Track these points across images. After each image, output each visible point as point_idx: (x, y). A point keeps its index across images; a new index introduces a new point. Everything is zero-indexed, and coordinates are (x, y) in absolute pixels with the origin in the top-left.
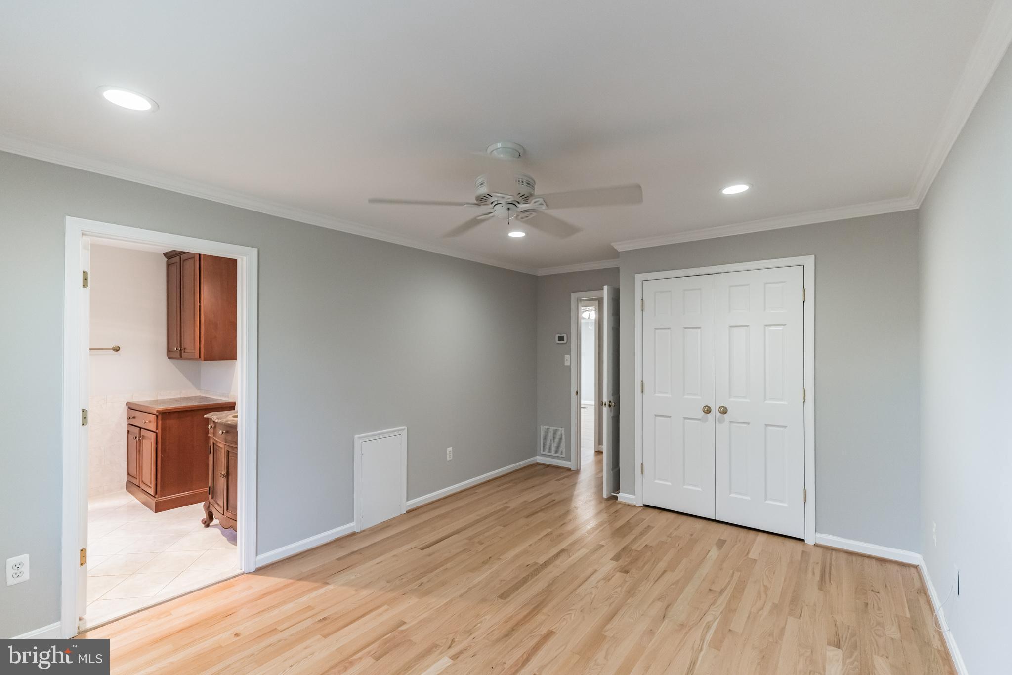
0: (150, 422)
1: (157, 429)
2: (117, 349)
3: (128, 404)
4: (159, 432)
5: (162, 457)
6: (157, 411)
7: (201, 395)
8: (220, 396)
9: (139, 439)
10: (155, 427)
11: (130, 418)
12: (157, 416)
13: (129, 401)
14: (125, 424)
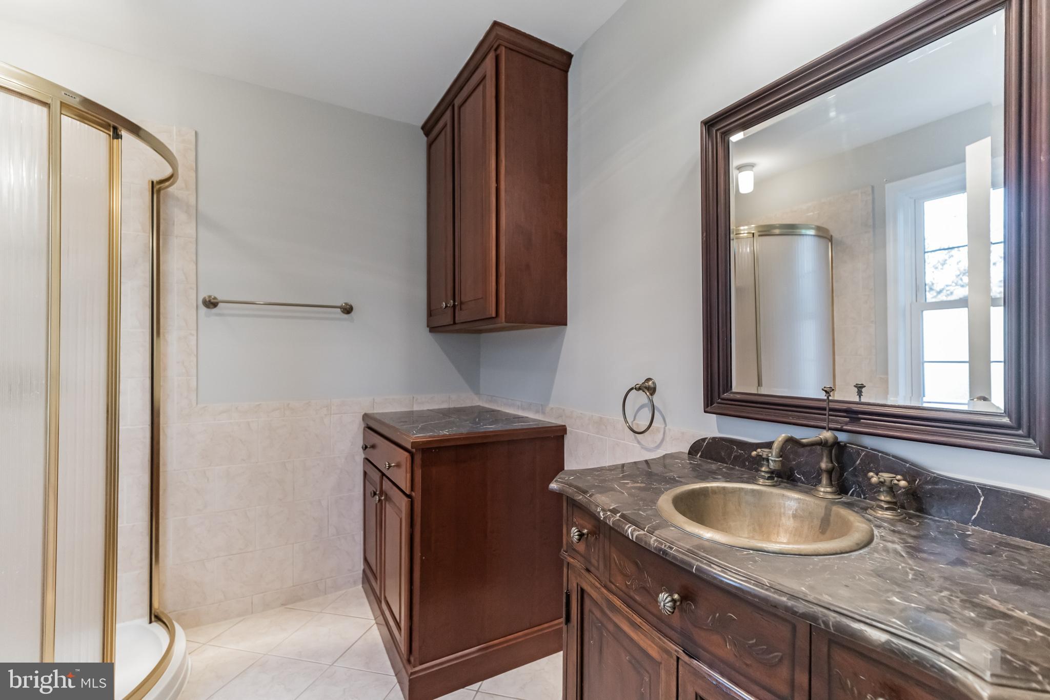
0: (398, 465)
1: (412, 489)
2: (348, 310)
3: (366, 417)
4: (417, 495)
5: (421, 559)
6: (414, 444)
7: (481, 405)
8: (523, 409)
9: (380, 500)
10: (409, 484)
11: (366, 447)
12: (412, 456)
13: (367, 412)
14: (360, 456)
